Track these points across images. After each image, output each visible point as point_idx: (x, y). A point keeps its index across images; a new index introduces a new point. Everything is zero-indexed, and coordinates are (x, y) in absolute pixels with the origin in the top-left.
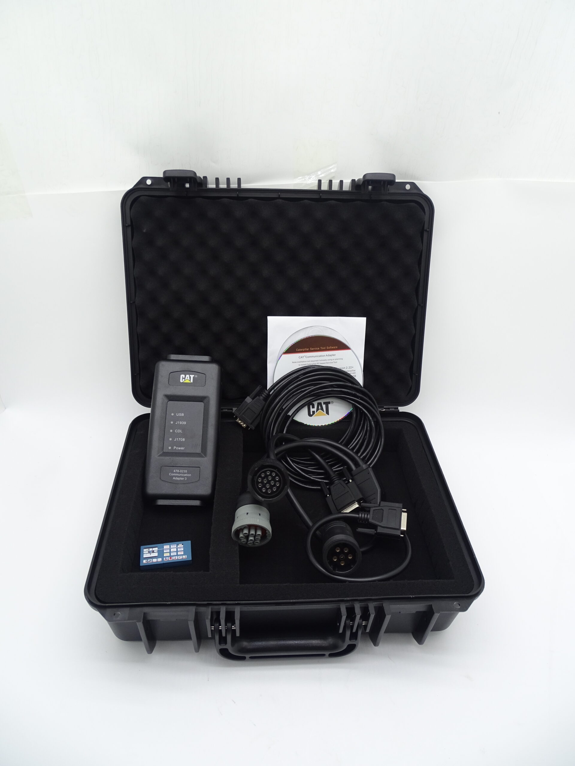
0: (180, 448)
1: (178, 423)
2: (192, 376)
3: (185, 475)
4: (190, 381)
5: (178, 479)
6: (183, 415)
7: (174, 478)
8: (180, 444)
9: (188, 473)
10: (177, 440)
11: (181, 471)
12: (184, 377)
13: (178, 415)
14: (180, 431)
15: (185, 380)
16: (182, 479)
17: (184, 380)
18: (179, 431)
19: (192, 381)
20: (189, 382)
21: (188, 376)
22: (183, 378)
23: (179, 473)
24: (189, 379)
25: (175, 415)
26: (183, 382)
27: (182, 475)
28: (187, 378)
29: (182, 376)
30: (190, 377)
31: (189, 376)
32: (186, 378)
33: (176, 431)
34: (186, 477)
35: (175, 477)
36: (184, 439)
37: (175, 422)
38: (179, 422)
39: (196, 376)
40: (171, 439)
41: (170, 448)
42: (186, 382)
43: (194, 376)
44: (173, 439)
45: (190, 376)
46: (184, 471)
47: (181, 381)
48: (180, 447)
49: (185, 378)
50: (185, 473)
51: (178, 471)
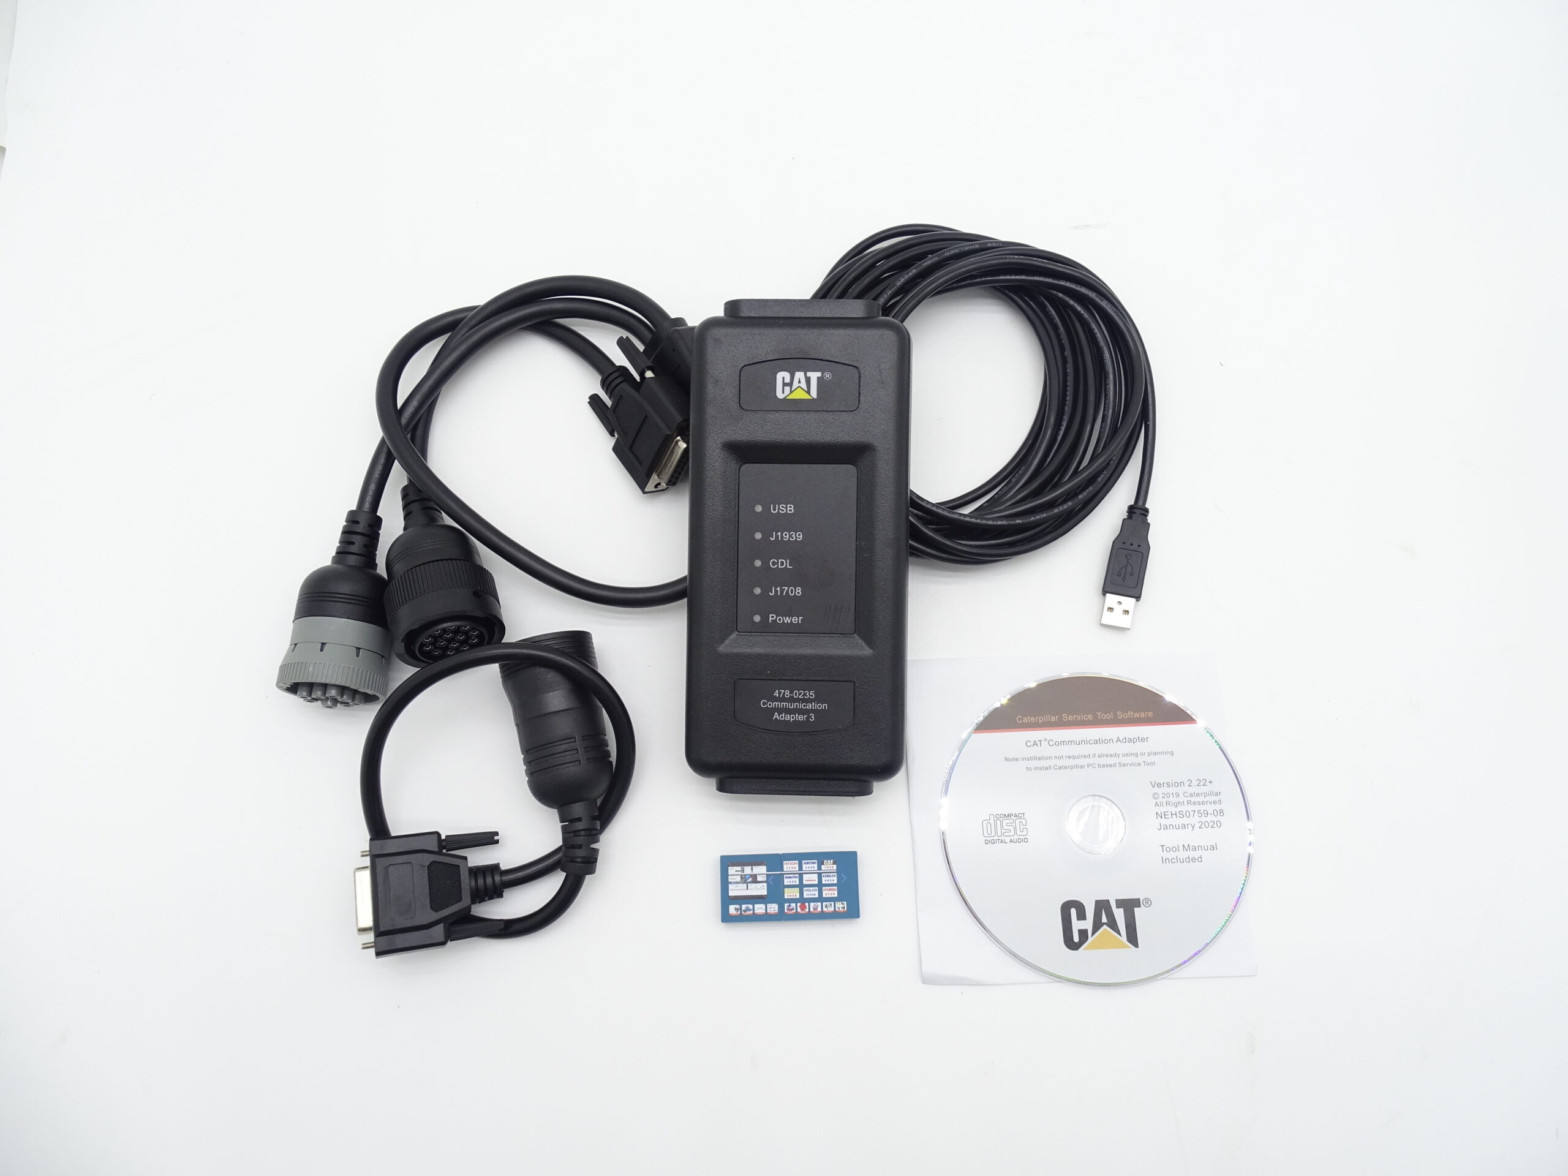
0: (787, 620)
1: (777, 537)
2: (814, 376)
3: (810, 706)
4: (808, 392)
5: (788, 718)
6: (790, 509)
7: (776, 716)
8: (787, 606)
9: (817, 700)
10: (776, 592)
11: (797, 694)
12: (787, 380)
13: (775, 510)
14: (784, 564)
15: (791, 392)
16: (801, 718)
17: (787, 389)
18: (782, 563)
19: (814, 393)
20: (806, 396)
21: (800, 375)
22: (785, 385)
23: (791, 700)
24: (804, 385)
25: (766, 509)
26: (785, 398)
27: (801, 706)
28: (799, 382)
29: (782, 376)
30: (808, 380)
31: (805, 375)
32: (795, 384)
33: (774, 563)
34: (811, 711)
35: (780, 711)
36: (799, 590)
37: (766, 535)
38: (779, 533)
39: (828, 375)
40: (758, 591)
41: (757, 618)
42: (791, 397)
43: (819, 374)
44: (766, 590)
45: (809, 374)
46: (805, 694)
47: (780, 395)
48: (790, 615)
49: (790, 384)
50: (809, 701)
51: (787, 693)
